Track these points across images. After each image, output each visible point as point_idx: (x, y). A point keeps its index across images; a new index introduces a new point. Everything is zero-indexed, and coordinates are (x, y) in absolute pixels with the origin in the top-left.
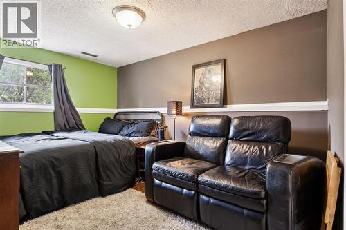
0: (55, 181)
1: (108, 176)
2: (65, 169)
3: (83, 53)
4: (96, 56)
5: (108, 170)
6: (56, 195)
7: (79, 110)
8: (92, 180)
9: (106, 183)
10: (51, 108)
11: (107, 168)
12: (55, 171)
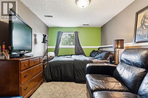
0: (59, 71)
1: (78, 75)
2: (63, 68)
3: (84, 25)
4: (88, 25)
5: (78, 72)
6: (60, 76)
7: (83, 47)
8: (72, 75)
9: (77, 78)
10: (74, 47)
11: (78, 71)
12: (60, 68)
